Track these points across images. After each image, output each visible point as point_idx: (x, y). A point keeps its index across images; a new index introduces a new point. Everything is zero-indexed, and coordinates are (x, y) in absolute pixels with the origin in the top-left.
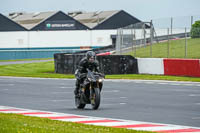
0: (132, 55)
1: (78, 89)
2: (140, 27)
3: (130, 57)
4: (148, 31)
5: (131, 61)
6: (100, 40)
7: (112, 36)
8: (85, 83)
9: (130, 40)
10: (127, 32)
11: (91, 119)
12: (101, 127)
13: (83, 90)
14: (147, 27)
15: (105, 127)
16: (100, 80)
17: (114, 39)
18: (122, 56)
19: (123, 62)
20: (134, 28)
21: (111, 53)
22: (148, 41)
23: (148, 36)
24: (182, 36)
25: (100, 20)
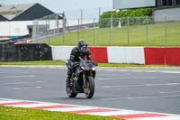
0: (47, 43)
1: (69, 78)
2: (53, 18)
3: (45, 45)
4: (61, 21)
5: (46, 49)
6: (18, 30)
7: (28, 26)
8: (79, 71)
9: (44, 30)
10: (42, 22)
11: (10, 101)
12: (19, 108)
13: (76, 79)
14: (60, 18)
15: (23, 109)
16: (94, 69)
17: (30, 29)
18: (38, 45)
19: (38, 50)
20: (48, 19)
21: (28, 41)
22: (61, 30)
23: (61, 26)
24: (91, 25)
25: (18, 12)
